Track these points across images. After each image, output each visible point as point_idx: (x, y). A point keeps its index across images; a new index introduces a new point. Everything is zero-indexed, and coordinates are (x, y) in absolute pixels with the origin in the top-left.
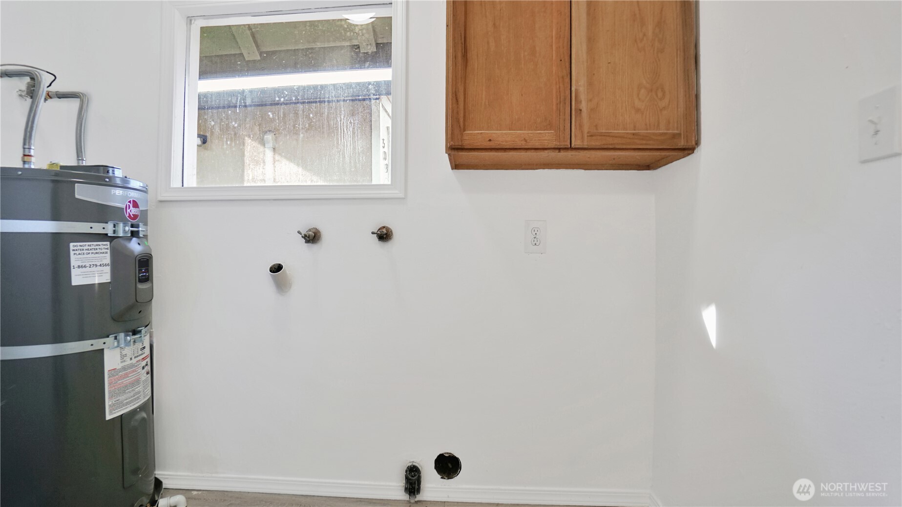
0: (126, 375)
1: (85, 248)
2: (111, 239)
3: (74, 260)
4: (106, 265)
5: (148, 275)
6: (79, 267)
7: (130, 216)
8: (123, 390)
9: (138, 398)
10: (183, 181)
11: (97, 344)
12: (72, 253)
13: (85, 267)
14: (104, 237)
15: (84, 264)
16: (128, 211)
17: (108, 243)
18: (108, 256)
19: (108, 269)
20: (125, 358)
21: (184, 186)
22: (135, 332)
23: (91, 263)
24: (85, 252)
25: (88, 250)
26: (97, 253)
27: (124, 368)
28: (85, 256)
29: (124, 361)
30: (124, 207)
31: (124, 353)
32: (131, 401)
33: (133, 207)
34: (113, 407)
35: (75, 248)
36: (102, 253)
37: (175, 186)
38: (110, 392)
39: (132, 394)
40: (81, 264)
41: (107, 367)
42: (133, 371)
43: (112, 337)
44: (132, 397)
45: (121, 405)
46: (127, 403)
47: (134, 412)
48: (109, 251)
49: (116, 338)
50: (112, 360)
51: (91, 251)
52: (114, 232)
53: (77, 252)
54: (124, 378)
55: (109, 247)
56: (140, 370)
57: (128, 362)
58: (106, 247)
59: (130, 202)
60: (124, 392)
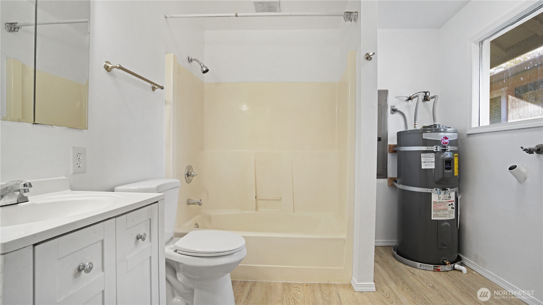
0: (440, 205)
1: (426, 156)
2: (435, 152)
3: (423, 160)
4: (433, 162)
5: (451, 167)
6: (424, 162)
7: (443, 143)
8: (439, 210)
9: (446, 216)
10: (479, 123)
11: (429, 190)
12: (422, 157)
13: (426, 162)
14: (432, 152)
15: (425, 161)
16: (443, 141)
17: (434, 154)
18: (434, 158)
19: (434, 164)
20: (440, 199)
21: (480, 126)
22: (444, 189)
23: (428, 161)
24: (426, 157)
25: (427, 156)
26: (430, 157)
27: (440, 202)
28: (426, 158)
29: (440, 200)
30: (441, 140)
31: (440, 196)
32: (442, 216)
33: (445, 139)
34: (435, 215)
35: (423, 156)
36: (432, 158)
37: (474, 127)
38: (433, 209)
39: (443, 213)
40: (424, 161)
41: (433, 200)
42: (444, 205)
43: (435, 189)
44: (442, 215)
45: (438, 216)
46: (440, 216)
47: (443, 221)
48: (434, 157)
49: (436, 190)
50: (434, 198)
51: (428, 157)
52: (436, 150)
53: (423, 157)
54: (439, 206)
55: (434, 155)
56: (447, 205)
57: (441, 200)
58: (433, 155)
59: (444, 137)
60: (439, 211)
